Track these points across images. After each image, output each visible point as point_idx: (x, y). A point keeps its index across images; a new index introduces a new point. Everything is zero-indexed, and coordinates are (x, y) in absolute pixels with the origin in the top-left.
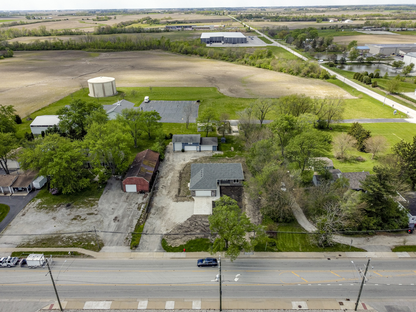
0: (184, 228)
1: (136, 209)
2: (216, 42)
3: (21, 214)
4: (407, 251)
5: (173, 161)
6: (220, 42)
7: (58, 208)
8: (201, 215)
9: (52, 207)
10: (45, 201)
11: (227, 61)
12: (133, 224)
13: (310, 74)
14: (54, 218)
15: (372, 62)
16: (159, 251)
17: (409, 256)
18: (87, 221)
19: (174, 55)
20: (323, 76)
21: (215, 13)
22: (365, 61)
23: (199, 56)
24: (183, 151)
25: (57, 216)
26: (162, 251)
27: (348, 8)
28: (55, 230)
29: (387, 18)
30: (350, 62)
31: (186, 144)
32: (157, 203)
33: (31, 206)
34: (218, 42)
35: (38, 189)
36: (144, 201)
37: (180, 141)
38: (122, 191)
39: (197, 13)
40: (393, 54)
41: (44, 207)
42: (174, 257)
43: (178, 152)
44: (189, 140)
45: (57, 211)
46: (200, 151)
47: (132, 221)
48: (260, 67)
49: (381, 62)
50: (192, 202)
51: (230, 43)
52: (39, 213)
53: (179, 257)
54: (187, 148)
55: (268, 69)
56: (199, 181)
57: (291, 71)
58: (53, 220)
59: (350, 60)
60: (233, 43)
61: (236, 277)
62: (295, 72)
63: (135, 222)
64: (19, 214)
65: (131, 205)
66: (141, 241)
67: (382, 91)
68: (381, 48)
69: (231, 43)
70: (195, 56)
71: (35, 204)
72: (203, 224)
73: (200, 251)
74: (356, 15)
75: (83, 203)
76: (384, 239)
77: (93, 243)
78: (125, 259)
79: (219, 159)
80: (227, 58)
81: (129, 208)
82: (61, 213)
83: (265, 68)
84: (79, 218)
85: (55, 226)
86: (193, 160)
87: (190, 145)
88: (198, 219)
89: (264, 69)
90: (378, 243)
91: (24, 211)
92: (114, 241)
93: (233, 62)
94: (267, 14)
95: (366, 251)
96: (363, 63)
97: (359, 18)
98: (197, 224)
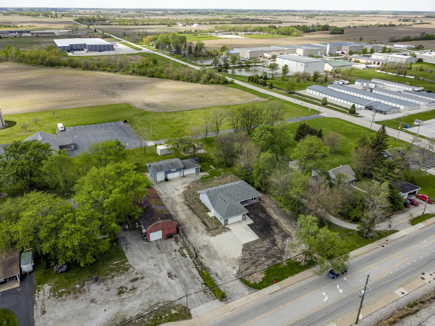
0: (248, 260)
1: (182, 257)
2: (77, 50)
3: (37, 313)
4: (420, 222)
5: (166, 193)
6: (83, 50)
7: (85, 287)
8: (250, 242)
9: (74, 289)
10: (57, 285)
11: (109, 71)
12: (195, 274)
13: (210, 81)
14: (93, 301)
15: (250, 65)
16: (251, 292)
17: (424, 226)
18: (139, 289)
19: (34, 67)
20: (223, 82)
21: (46, 15)
22: (244, 65)
23: (70, 67)
24: (167, 180)
25: (94, 297)
26: (253, 291)
27: (183, 12)
28: (111, 315)
29: (226, 22)
30: (232, 65)
31: (170, 172)
32: (196, 243)
33: (41, 297)
34: (80, 50)
35: (30, 273)
36: (180, 246)
37: (162, 170)
38: (144, 242)
39: (20, 15)
40: (260, 57)
41: (63, 292)
42: (271, 292)
43: (161, 182)
44: (170, 166)
45: (87, 291)
46: (184, 176)
47: (190, 272)
48: (153, 76)
49: (257, 64)
50: (230, 232)
51: (95, 50)
52: (64, 303)
53: (275, 290)
54: (170, 176)
55: (163, 78)
56: (228, 208)
57: (190, 79)
58: (93, 304)
59: (232, 64)
60: (100, 51)
61: (338, 289)
62: (194, 79)
63: (196, 272)
64: (34, 313)
65: (171, 254)
66: (221, 289)
67: (281, 91)
68: (250, 52)
69: (97, 51)
70: (65, 68)
71: (46, 292)
72: (261, 250)
73: (287, 277)
74: (198, 19)
75: (112, 270)
76: (399, 217)
77: (174, 312)
78: (227, 314)
79: (210, 180)
80: (108, 69)
81: (173, 259)
82: (96, 292)
83: (158, 77)
84: (124, 290)
85: (105, 310)
86: (185, 187)
87: (174, 172)
88: (252, 247)
89: (158, 79)
90: (398, 221)
91: (39, 307)
92: (195, 300)
93: (118, 73)
94: (107, 17)
95: (399, 231)
96: (243, 66)
97: (203, 23)
98: (255, 253)
